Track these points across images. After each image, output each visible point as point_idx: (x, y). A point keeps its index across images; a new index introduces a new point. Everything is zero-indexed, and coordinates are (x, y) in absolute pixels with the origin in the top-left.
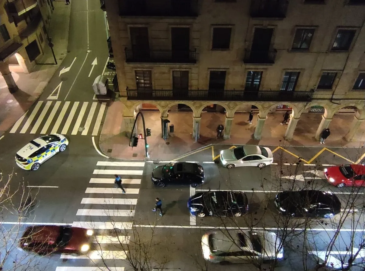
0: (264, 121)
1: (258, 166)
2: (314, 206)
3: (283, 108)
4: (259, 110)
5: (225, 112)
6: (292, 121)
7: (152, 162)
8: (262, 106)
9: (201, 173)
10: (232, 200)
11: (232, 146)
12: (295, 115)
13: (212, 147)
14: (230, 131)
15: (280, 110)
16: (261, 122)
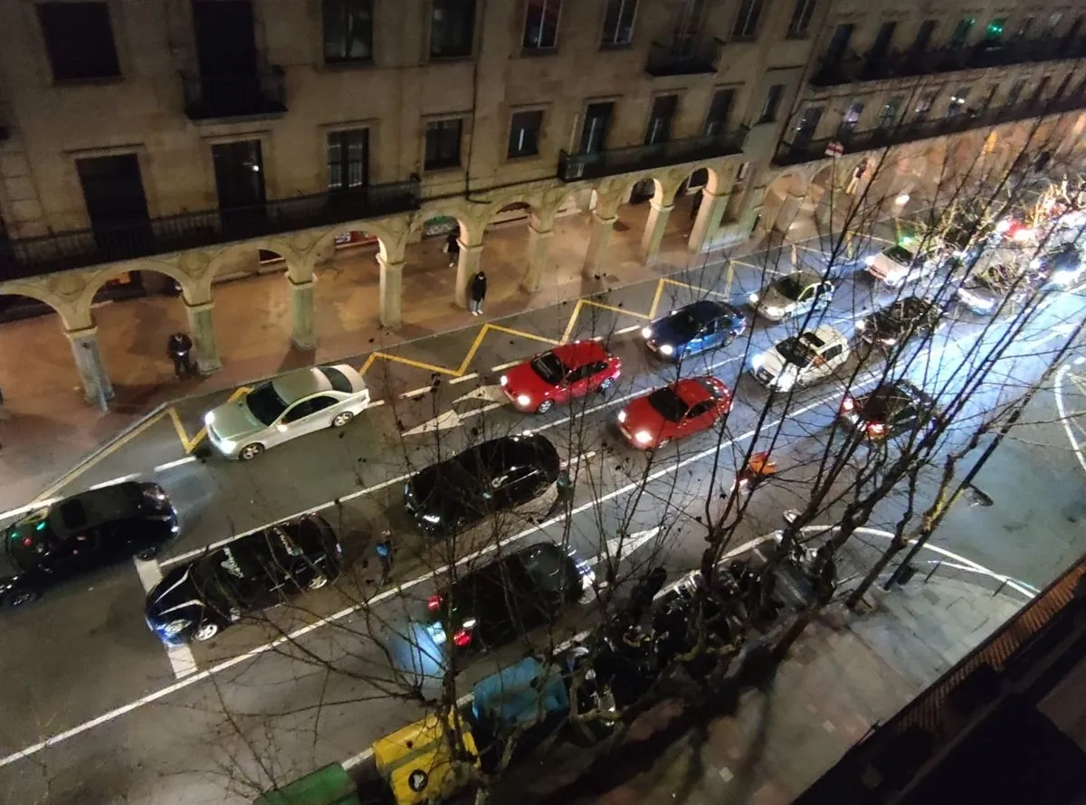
0: (310, 291)
1: (333, 425)
3: (351, 241)
4: (284, 261)
5: (178, 288)
6: (389, 274)
8: (290, 246)
9: (159, 507)
10: (289, 549)
11: (236, 389)
12: (389, 254)
13: (172, 412)
14: (214, 347)
15: (346, 248)
16: (302, 295)
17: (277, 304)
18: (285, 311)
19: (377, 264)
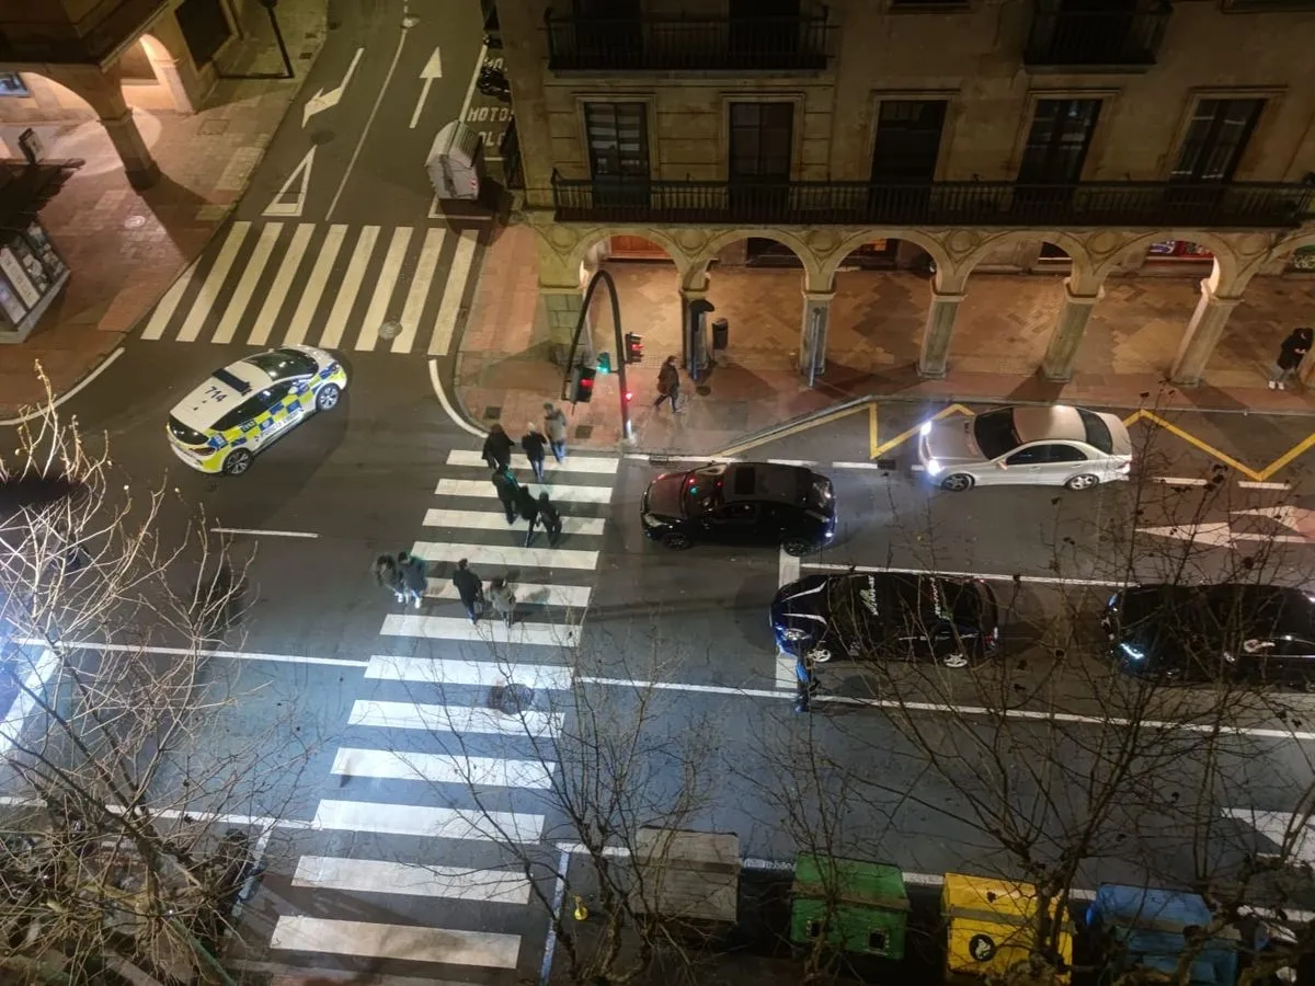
0: (1089, 308)
1: (1067, 486)
2: (1264, 644)
3: (1175, 253)
4: (1069, 262)
5: (932, 270)
6: (1209, 309)
7: (646, 458)
8: (1085, 247)
9: (821, 505)
10: (938, 608)
11: (951, 403)
12: (1221, 282)
13: (873, 407)
14: (945, 347)
16: (1072, 309)
17: (1040, 314)
18: (1044, 327)
19: (1198, 292)
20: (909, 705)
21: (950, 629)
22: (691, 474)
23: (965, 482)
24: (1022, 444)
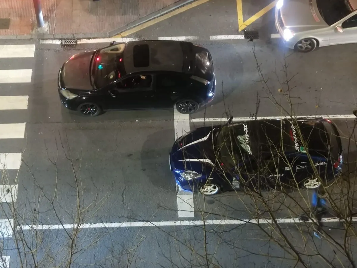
7: (58, 42)
9: (204, 72)
10: (297, 145)
20: (281, 221)
21: (307, 160)
22: (97, 53)
23: (312, 44)
24: (353, 11)
